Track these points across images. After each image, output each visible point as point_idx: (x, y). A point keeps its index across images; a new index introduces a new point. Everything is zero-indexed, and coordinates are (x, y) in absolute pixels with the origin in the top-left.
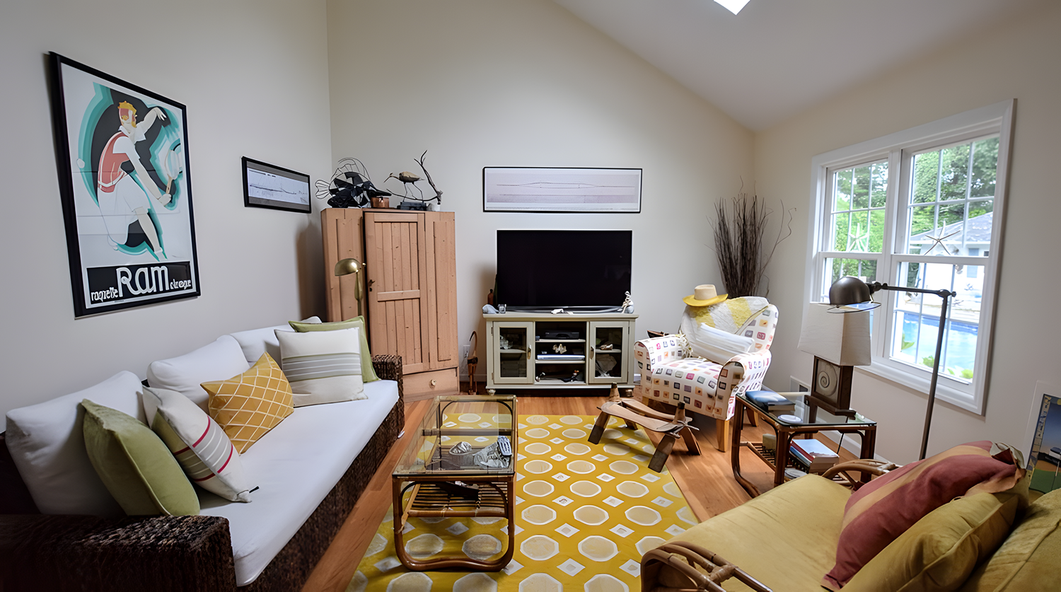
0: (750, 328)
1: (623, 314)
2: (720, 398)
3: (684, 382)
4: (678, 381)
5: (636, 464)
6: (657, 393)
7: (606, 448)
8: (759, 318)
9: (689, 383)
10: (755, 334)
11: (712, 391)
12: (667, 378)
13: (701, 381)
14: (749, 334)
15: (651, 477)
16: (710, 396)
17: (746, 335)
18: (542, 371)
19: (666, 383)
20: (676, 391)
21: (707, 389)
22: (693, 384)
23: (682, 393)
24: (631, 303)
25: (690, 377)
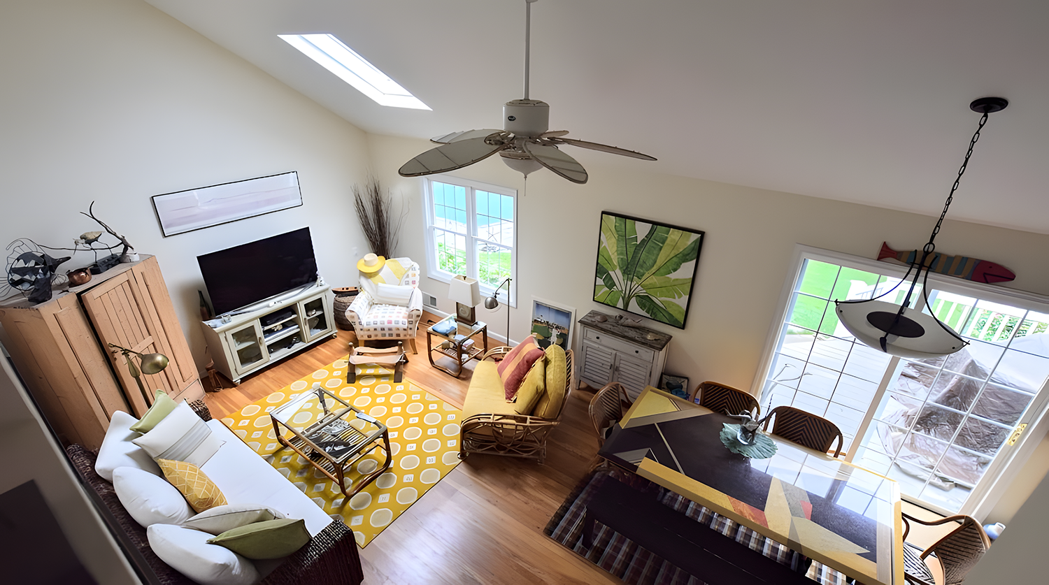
0: (407, 279)
1: (320, 289)
2: (411, 329)
3: (386, 325)
4: (383, 326)
5: (387, 385)
6: (369, 336)
7: (362, 382)
8: (410, 272)
9: (390, 326)
10: (410, 282)
11: (405, 327)
12: (375, 326)
13: (397, 322)
14: (407, 283)
15: (399, 387)
16: (405, 330)
17: (406, 284)
18: (273, 348)
19: (375, 329)
20: (383, 332)
21: (401, 326)
22: (393, 325)
23: (387, 332)
24: (322, 279)
25: (390, 322)
